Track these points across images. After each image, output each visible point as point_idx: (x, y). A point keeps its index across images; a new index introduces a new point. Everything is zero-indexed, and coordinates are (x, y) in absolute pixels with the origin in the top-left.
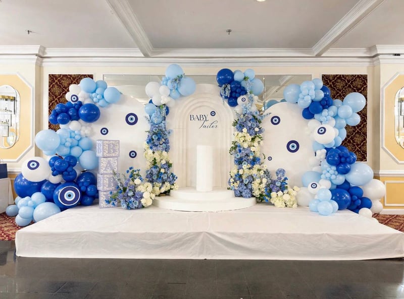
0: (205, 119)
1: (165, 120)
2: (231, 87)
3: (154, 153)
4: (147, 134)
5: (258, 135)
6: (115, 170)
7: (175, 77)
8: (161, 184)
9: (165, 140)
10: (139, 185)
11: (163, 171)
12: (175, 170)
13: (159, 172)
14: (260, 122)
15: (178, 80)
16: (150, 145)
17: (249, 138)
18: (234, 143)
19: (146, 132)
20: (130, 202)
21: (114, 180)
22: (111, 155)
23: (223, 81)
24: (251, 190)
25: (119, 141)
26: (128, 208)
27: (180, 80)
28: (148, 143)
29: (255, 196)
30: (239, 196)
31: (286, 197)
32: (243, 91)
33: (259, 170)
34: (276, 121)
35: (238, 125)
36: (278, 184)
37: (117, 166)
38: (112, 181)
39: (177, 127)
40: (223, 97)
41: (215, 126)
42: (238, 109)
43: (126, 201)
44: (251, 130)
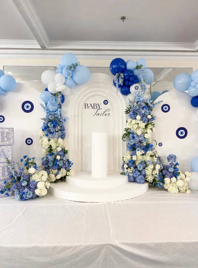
0: (98, 108)
1: (60, 108)
2: (124, 75)
3: (49, 140)
4: (43, 121)
5: (150, 122)
6: (10, 159)
7: (70, 64)
8: (56, 171)
9: (61, 127)
10: (34, 174)
11: (58, 157)
12: (70, 156)
13: (55, 159)
14: (152, 110)
15: (73, 68)
16: (46, 132)
17: (143, 125)
18: (127, 130)
19: (42, 119)
20: (24, 193)
21: (8, 168)
22: (5, 143)
23: (116, 70)
24: (145, 176)
25: (13, 129)
26: (22, 198)
27: (74, 68)
28: (43, 130)
29: (148, 182)
30: (133, 182)
31: (180, 183)
32: (136, 80)
33: (151, 156)
34: (166, 108)
35: (131, 113)
36: (171, 170)
37: (12, 154)
38: (6, 170)
39: (73, 115)
40: (117, 85)
41: (108, 114)
42: (130, 97)
43: (20, 192)
44: (144, 118)
